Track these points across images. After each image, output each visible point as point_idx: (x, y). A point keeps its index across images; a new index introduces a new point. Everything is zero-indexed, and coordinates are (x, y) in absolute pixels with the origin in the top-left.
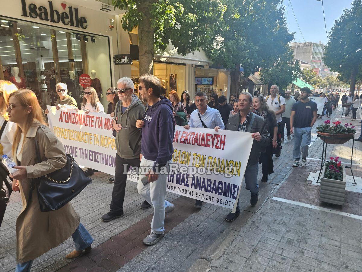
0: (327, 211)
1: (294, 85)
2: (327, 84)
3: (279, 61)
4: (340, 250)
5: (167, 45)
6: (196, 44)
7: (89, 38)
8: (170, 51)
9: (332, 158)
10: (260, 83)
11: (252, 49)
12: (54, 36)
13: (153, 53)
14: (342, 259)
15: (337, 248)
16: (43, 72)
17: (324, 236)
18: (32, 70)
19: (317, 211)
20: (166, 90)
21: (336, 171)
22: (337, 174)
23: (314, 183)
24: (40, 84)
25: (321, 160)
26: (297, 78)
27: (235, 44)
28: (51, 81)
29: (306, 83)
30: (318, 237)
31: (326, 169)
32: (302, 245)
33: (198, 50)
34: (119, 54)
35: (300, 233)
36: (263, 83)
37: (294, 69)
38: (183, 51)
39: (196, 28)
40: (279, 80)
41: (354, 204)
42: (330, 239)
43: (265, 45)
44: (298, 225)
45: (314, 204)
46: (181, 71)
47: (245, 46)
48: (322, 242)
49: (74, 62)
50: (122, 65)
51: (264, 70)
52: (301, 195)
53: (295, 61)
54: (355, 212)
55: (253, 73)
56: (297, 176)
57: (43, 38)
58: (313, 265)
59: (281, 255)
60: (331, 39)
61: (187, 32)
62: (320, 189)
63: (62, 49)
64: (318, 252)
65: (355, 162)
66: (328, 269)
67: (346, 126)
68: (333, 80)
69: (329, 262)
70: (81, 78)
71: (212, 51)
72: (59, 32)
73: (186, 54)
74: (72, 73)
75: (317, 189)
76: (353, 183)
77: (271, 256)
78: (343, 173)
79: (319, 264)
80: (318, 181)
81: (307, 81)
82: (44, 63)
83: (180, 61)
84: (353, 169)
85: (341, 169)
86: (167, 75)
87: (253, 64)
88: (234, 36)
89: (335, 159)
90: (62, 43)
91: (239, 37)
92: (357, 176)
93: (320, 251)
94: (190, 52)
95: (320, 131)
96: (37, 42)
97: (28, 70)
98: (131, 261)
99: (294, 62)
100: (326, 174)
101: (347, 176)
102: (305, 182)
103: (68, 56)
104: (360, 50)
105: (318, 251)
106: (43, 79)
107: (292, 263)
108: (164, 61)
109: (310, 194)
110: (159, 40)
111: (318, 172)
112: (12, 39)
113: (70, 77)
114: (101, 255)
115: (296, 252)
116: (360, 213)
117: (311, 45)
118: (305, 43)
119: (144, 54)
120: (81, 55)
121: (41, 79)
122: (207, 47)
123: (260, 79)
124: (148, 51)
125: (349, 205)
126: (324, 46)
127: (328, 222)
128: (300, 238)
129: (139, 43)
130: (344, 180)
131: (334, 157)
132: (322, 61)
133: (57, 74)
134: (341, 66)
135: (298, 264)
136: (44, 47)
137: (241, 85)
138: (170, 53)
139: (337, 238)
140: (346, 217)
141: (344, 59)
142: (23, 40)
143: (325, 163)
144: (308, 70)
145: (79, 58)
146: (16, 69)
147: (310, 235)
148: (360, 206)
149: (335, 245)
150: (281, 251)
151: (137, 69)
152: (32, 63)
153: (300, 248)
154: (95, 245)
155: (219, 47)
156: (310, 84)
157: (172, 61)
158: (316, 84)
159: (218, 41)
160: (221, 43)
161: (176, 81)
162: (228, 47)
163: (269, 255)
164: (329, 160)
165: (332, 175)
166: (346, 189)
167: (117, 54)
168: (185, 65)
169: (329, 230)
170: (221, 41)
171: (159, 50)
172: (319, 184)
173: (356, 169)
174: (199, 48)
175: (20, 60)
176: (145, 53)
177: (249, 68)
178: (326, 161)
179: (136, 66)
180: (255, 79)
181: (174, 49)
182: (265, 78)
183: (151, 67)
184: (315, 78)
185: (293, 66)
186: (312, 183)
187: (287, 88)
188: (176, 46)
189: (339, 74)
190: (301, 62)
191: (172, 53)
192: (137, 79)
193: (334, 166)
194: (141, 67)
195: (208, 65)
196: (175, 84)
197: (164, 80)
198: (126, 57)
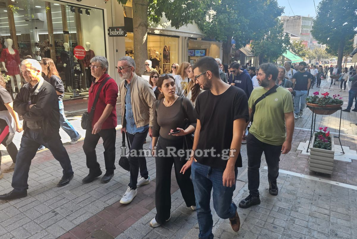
0: (316, 180)
1: (284, 57)
2: (316, 56)
3: (269, 34)
4: (330, 218)
5: (160, 17)
6: (189, 16)
7: (84, 11)
8: (164, 23)
9: (321, 129)
10: (251, 55)
11: (244, 22)
12: (48, 8)
13: (147, 26)
14: (331, 227)
15: (327, 216)
16: (37, 44)
17: (314, 205)
18: (26, 42)
19: (307, 180)
20: (159, 61)
21: (324, 141)
22: (326, 144)
23: (304, 152)
24: (35, 56)
25: (311, 130)
26: (287, 50)
27: (227, 17)
28: (45, 52)
29: (295, 55)
30: (309, 206)
31: (316, 138)
32: (293, 214)
33: (191, 23)
34: (113, 26)
35: (291, 202)
36: (254, 55)
37: (283, 42)
38: (176, 24)
39: (189, 1)
40: (270, 52)
41: (342, 173)
42: (320, 207)
43: (256, 18)
44: (289, 194)
45: (304, 173)
46: (174, 43)
47: (237, 20)
48: (312, 211)
49: (69, 34)
50: (117, 37)
51: (254, 43)
52: (292, 164)
53: (285, 34)
54: (344, 181)
55: (245, 45)
57: (38, 11)
58: (304, 233)
59: (273, 223)
60: (319, 13)
61: (180, 5)
62: (310, 158)
63: (57, 21)
64: (309, 221)
65: (343, 132)
66: (318, 237)
67: (334, 98)
68: (321, 52)
69: (319, 230)
70: (76, 49)
71: (205, 24)
72: (54, 4)
73: (179, 27)
74: (67, 45)
75: (306, 159)
76: (341, 153)
77: (263, 224)
78: (332, 143)
79: (310, 232)
80: (307, 150)
81: (297, 53)
82: (39, 35)
83: (173, 34)
84: (341, 139)
85: (329, 139)
86: (160, 47)
87: (245, 37)
88: (226, 9)
89: (324, 129)
90: (57, 15)
91: (230, 10)
92: (345, 146)
93: (311, 219)
94: (183, 25)
95: (309, 102)
96: (31, 13)
97: (22, 42)
98: (125, 232)
99: (284, 35)
100: (316, 143)
101: (335, 145)
102: (296, 151)
103: (62, 28)
104: (347, 23)
105: (308, 219)
106: (37, 50)
107: (283, 231)
108: (158, 33)
109: (300, 163)
110: (153, 13)
111: (308, 142)
112: (7, 11)
113: (64, 48)
114: (95, 226)
115: (287, 220)
116: (349, 182)
117: (300, 19)
118: (294, 17)
119: (139, 26)
120: (76, 28)
121: (36, 51)
122: (199, 20)
123: (251, 52)
124: (142, 24)
125: (337, 174)
126: (313, 20)
127: (318, 191)
128: (291, 207)
129: (133, 16)
130: (333, 150)
131: (322, 127)
132: (310, 35)
133: (51, 46)
134: (328, 39)
135: (290, 232)
136: (38, 19)
137: (233, 57)
138: (164, 26)
139: (326, 207)
140: (334, 186)
141: (332, 32)
142: (17, 12)
143: (314, 133)
144: (297, 42)
145: (73, 30)
146: (10, 41)
147: (300, 203)
148: (348, 175)
149: (324, 213)
150: (273, 220)
151: (131, 41)
152: (26, 34)
153: (290, 217)
154: (89, 216)
155: (211, 20)
156: (299, 56)
157: (166, 33)
158: (305, 56)
159: (210, 14)
160: (213, 17)
161: (169, 53)
162: (220, 20)
163: (261, 224)
164: (318, 130)
165: (321, 145)
166: (335, 159)
167: (112, 26)
168: (178, 37)
169: (319, 198)
170: (213, 14)
171: (153, 23)
172: (309, 154)
173: (344, 139)
174: (192, 21)
175: (13, 32)
177: (241, 41)
178: (316, 131)
179: (130, 38)
180: (246, 51)
181: (168, 22)
182: (256, 50)
183: (145, 39)
184: (304, 50)
185: (283, 39)
186: (303, 153)
187: (277, 60)
188: (170, 19)
189: (327, 47)
190: (290, 35)
191: (166, 26)
192: (131, 50)
193: (322, 136)
194: (135, 39)
195: (201, 38)
196: (168, 56)
197: (158, 52)
198: (120, 29)
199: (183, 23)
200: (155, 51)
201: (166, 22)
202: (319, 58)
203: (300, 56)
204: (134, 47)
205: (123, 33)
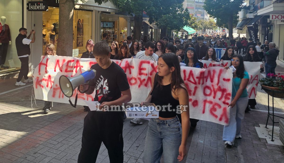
10: (156, 28)
40: (173, 25)
108: (78, 8)
138: (83, 1)
167: (31, 1)
184: (196, 22)
196: (82, 29)
198: (41, 4)
203: (193, 28)
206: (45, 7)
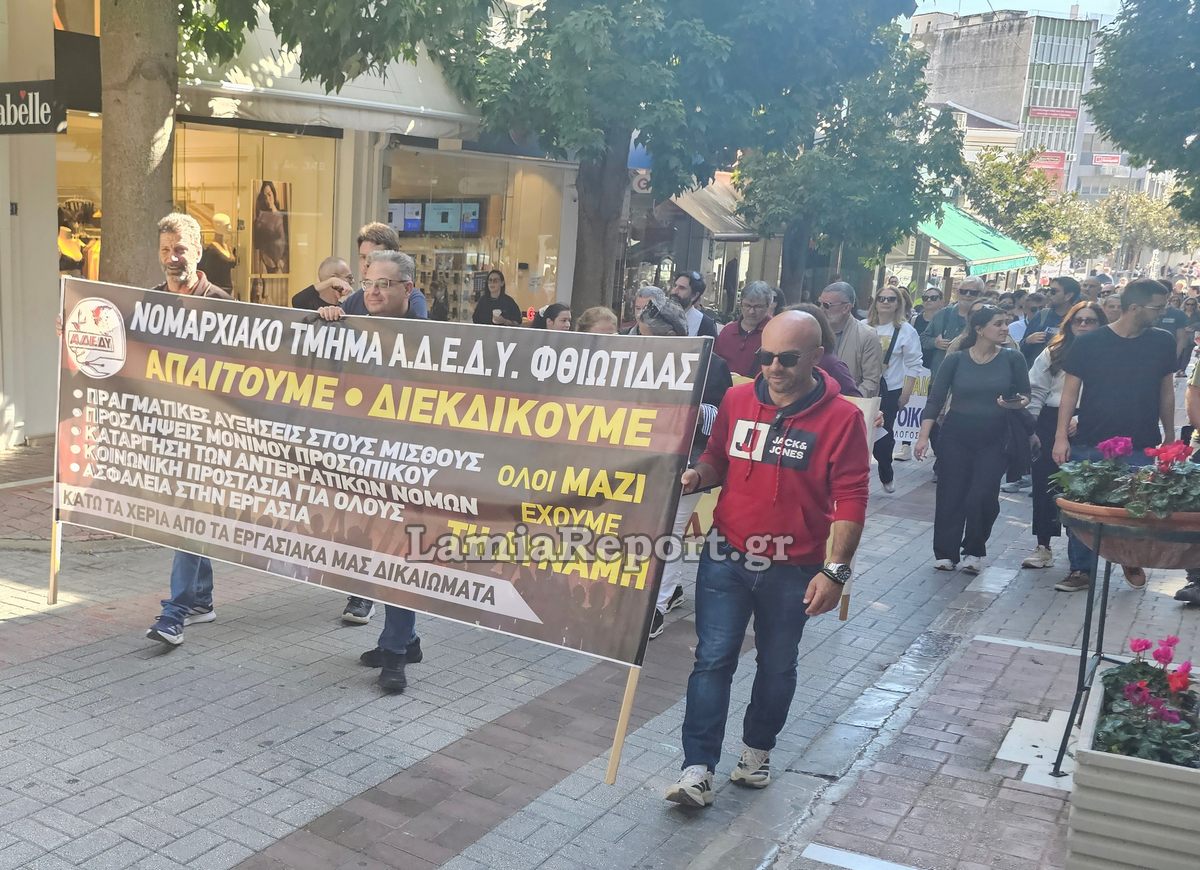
1: (924, 242)
2: (1113, 237)
3: (844, 114)
5: (245, 30)
6: (400, 23)
8: (262, 62)
9: (1141, 646)
10: (739, 232)
11: (699, 49)
20: (233, 264)
21: (1161, 716)
22: (1171, 729)
23: (1038, 775)
25: (1079, 653)
26: (944, 206)
27: (606, 22)
29: (993, 230)
31: (1108, 699)
33: (406, 57)
34: (1, 81)
36: (752, 230)
37: (926, 159)
38: (327, 62)
40: (845, 216)
43: (770, 28)
46: (311, 166)
47: (660, 37)
50: (15, 137)
51: (759, 163)
53: (936, 112)
55: (705, 176)
56: (942, 736)
62: (1072, 811)
68: (1145, 215)
71: (483, 61)
73: (343, 80)
75: (1051, 812)
80: (1057, 764)
81: (1002, 220)
83: (309, 116)
85: (1188, 702)
86: (239, 188)
87: (704, 129)
89: (1156, 647)
94: (364, 67)
95: (1070, 495)
99: (928, 118)
100: (1108, 728)
102: (988, 768)
108: (230, 116)
109: (1014, 835)
110: (206, 7)
111: (1060, 718)
117: (1021, 27)
118: (987, 18)
119: (130, 79)
122: (452, 42)
123: (739, 211)
124: (146, 65)
126: (1099, 34)
129: (103, 24)
131: (1150, 638)
132: (1082, 115)
134: (1190, 139)
137: (634, 243)
138: (260, 77)
143: (1103, 667)
144: (1005, 161)
151: (89, 157)
155: (518, 41)
156: (1015, 238)
157: (271, 114)
158: (1047, 236)
159: (513, 6)
160: (530, 21)
161: (285, 218)
162: (566, 38)
164: (1122, 653)
165: (1138, 736)
168: (336, 133)
170: (529, 8)
171: (202, 58)
172: (1067, 784)
174: (414, 45)
176: (133, 73)
177: (680, 151)
178: (1106, 656)
179: (82, 139)
180: (708, 210)
181: (284, 54)
182: (764, 205)
183: (160, 148)
184: (1045, 202)
185: (921, 142)
186: (1027, 778)
187: (888, 256)
188: (295, 37)
189: (1178, 184)
190: (965, 119)
191: (271, 75)
192: (84, 206)
193: (1149, 685)
194: (108, 145)
195: (459, 137)
196: (279, 237)
197: (227, 213)
198: (31, 95)
199: (363, 61)
200: (211, 207)
201: (276, 53)
202: (1131, 246)
203: (1019, 235)
204: (105, 191)
205: (46, 116)
206: (49, 111)
